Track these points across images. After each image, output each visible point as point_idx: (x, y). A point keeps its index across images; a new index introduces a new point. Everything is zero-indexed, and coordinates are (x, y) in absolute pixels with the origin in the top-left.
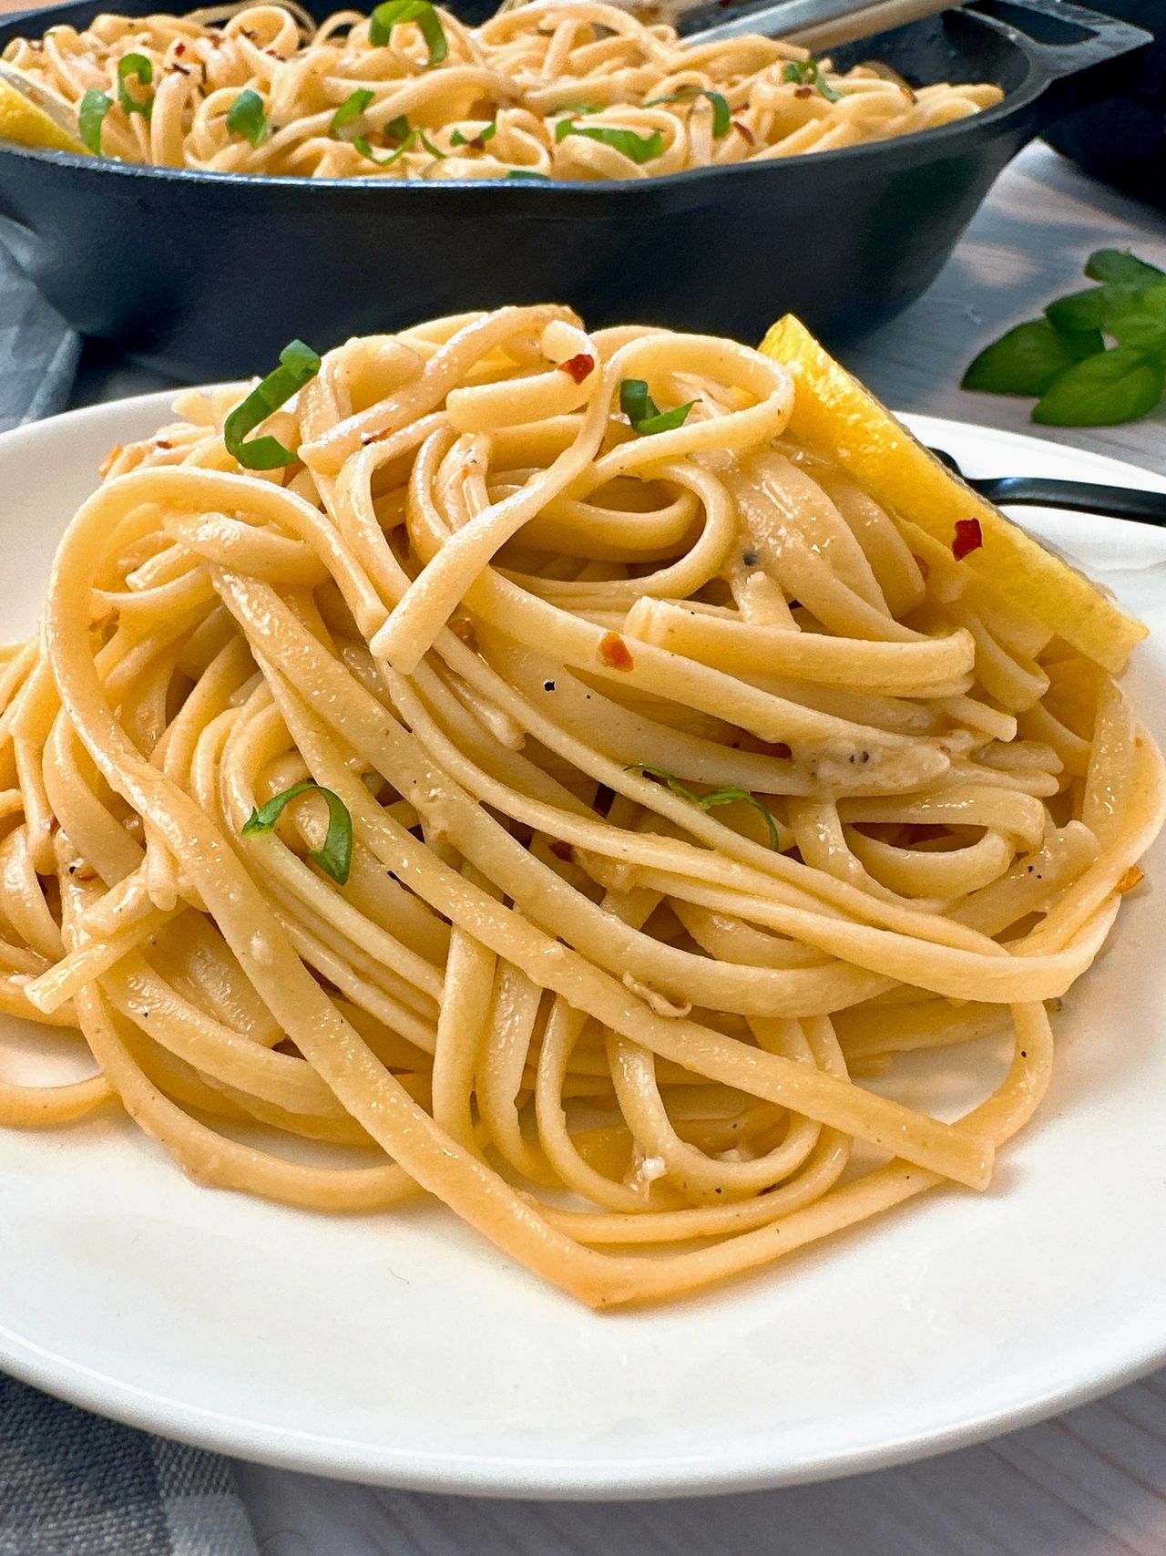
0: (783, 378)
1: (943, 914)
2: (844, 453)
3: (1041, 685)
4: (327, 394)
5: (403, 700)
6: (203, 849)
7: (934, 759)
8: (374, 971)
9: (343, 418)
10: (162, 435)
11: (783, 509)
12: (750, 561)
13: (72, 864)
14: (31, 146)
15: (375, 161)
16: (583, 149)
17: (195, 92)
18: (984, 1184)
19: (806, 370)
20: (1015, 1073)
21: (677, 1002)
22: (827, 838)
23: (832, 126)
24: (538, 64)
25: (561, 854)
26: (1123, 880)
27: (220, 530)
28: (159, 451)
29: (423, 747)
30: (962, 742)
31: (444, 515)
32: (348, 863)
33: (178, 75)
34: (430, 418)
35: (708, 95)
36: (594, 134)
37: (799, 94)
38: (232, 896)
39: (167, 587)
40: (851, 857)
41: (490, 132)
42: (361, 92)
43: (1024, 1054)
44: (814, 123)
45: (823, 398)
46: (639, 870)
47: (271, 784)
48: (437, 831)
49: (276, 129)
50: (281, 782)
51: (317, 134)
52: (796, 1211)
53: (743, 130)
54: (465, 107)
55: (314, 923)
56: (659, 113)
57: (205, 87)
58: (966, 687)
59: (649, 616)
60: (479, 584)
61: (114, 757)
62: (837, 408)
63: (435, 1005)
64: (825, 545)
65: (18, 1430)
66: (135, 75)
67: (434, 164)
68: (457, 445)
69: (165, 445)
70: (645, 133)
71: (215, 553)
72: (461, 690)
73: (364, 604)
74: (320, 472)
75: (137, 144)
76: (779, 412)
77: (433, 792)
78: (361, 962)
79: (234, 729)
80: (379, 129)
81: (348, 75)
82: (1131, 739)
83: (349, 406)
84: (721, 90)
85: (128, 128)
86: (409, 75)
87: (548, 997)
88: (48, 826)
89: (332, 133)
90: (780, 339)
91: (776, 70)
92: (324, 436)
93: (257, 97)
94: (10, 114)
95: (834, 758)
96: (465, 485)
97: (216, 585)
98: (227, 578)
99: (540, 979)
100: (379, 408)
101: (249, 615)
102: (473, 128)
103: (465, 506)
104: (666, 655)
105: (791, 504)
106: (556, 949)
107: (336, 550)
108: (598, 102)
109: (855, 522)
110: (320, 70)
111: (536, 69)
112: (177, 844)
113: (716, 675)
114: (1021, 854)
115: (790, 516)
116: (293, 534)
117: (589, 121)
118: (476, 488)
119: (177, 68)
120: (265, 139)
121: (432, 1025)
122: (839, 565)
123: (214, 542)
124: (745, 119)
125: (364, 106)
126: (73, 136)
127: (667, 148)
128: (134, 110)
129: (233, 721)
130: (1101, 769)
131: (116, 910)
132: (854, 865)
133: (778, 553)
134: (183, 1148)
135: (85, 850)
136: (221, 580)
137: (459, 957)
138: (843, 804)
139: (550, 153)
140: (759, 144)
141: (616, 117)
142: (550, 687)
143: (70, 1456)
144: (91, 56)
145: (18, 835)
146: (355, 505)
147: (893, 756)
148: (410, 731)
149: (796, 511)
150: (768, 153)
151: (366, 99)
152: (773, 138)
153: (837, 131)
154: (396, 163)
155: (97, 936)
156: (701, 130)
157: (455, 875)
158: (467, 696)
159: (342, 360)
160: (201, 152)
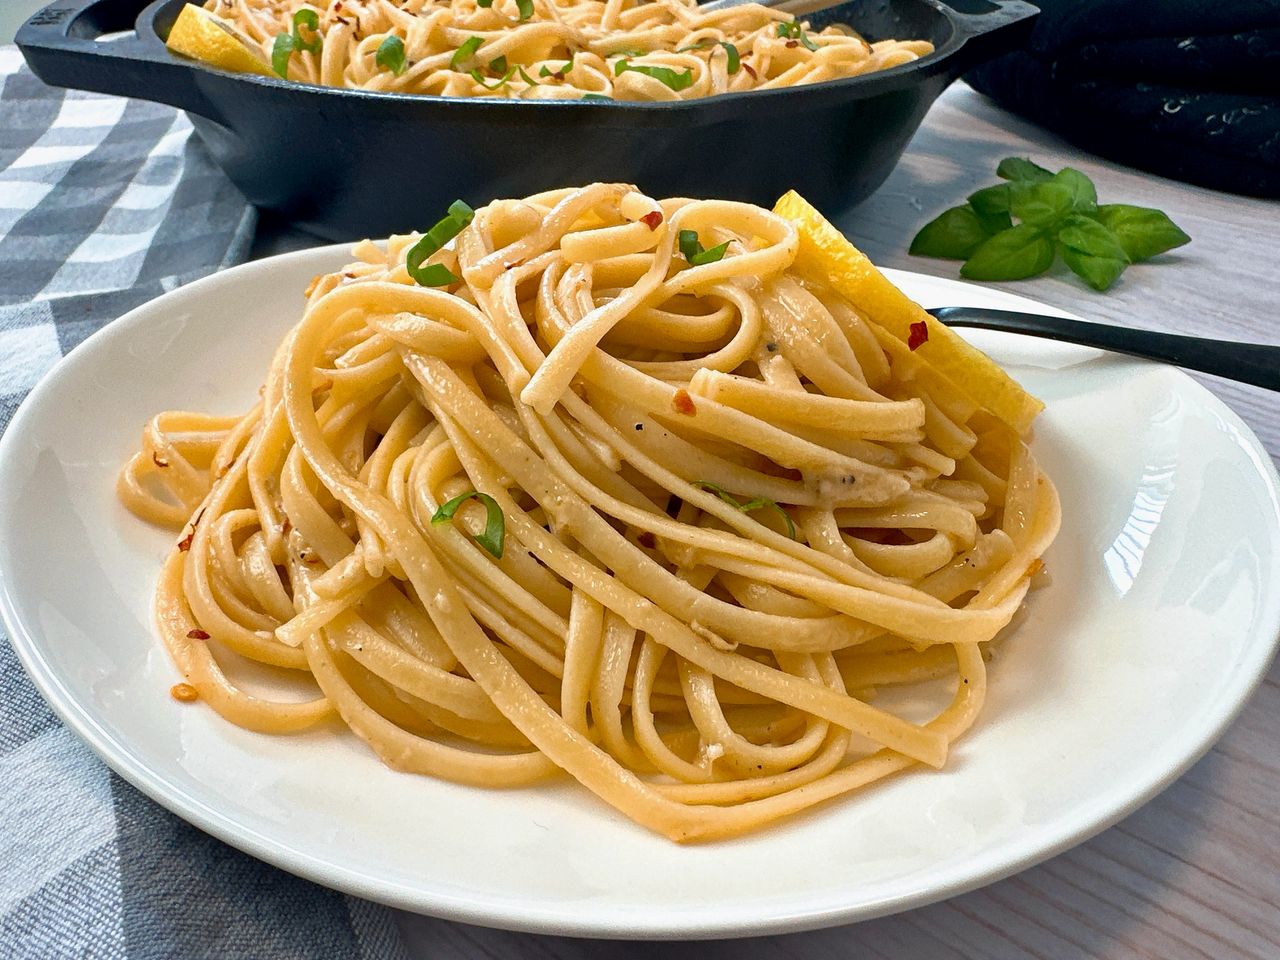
0: (791, 229)
1: (911, 586)
2: (833, 279)
3: (972, 440)
4: (478, 237)
5: (538, 436)
6: (402, 536)
7: (899, 483)
8: (521, 620)
9: (489, 253)
10: (348, 269)
11: (793, 314)
12: (771, 348)
13: (303, 552)
14: (238, 72)
15: (485, 86)
16: (636, 80)
17: (351, 39)
18: (941, 764)
19: (806, 225)
20: (961, 694)
21: (729, 641)
22: (828, 535)
23: (813, 67)
24: (597, 21)
25: (647, 541)
26: (1031, 567)
27: (407, 324)
28: (347, 279)
29: (552, 469)
30: (918, 475)
31: (564, 315)
32: (502, 545)
33: (340, 25)
34: (549, 254)
35: (724, 45)
36: (643, 70)
37: (789, 45)
38: (424, 566)
39: (369, 364)
40: (844, 546)
41: (568, 68)
42: (473, 38)
43: (966, 681)
44: (800, 66)
45: (818, 243)
46: (701, 552)
47: (446, 495)
48: (562, 526)
49: (412, 64)
50: (453, 492)
51: (441, 67)
52: (814, 780)
53: (749, 69)
54: (548, 51)
55: (478, 586)
56: (687, 56)
57: (358, 34)
58: (920, 438)
59: (706, 381)
60: (591, 360)
61: (335, 477)
62: (829, 249)
63: (563, 643)
64: (823, 337)
65: (269, 934)
66: (306, 25)
67: (529, 89)
68: (569, 271)
69: (351, 276)
70: (680, 70)
71: (407, 339)
72: (578, 430)
73: (512, 370)
74: (476, 286)
75: (307, 72)
76: (789, 250)
77: (559, 498)
78: (511, 613)
79: (417, 460)
80: (486, 65)
81: (462, 26)
82: (1035, 479)
83: (492, 246)
84: (731, 41)
85: (299, 62)
86: (506, 28)
87: (640, 637)
88: (282, 529)
89: (452, 67)
90: (787, 205)
91: (771, 28)
92: (479, 263)
93: (400, 42)
94: (223, 50)
95: (831, 479)
96: (578, 295)
97: (406, 361)
98: (414, 357)
99: (636, 623)
100: (513, 246)
101: (430, 381)
102: (556, 65)
103: (578, 309)
104: (717, 406)
105: (799, 310)
106: (645, 603)
107: (493, 336)
108: (644, 48)
109: (842, 323)
110: (441, 23)
111: (596, 25)
112: (384, 531)
113: (751, 420)
114: (961, 551)
115: (799, 318)
116: (460, 327)
117: (637, 62)
118: (585, 297)
119: (340, 20)
120: (405, 69)
121: (561, 657)
122: (833, 351)
123: (407, 331)
124: (750, 61)
125: (476, 48)
126: (269, 66)
127: (696, 80)
128: (305, 48)
129: (415, 456)
130: (1015, 498)
131: (340, 577)
132: (847, 551)
133: (791, 343)
134: (384, 745)
135: (312, 542)
136: (410, 359)
137: (578, 611)
138: (839, 513)
139: (612, 82)
140: (761, 77)
141: (656, 58)
142: (639, 427)
143: (305, 953)
144: (269, 10)
145: (257, 538)
146: (506, 307)
147: (871, 480)
148: (542, 457)
149: (803, 315)
150: (768, 85)
151: (478, 43)
152: (771, 75)
153: (817, 71)
154: (502, 88)
155: (325, 595)
156: (719, 69)
157: (575, 555)
158: (582, 435)
159: (486, 216)
160: (356, 77)
